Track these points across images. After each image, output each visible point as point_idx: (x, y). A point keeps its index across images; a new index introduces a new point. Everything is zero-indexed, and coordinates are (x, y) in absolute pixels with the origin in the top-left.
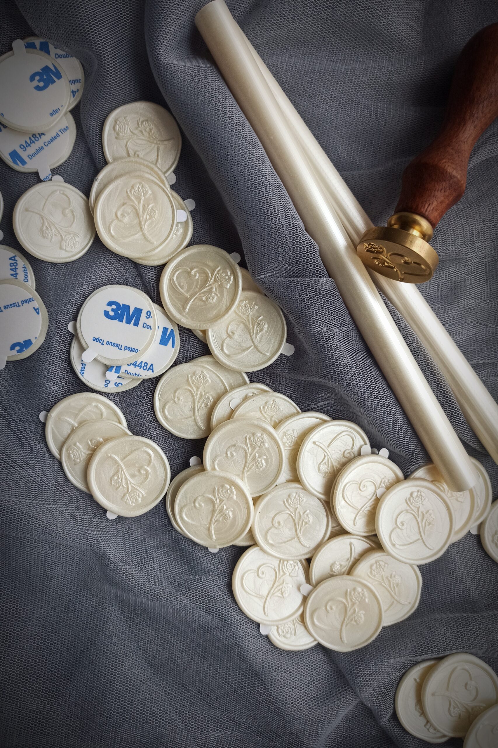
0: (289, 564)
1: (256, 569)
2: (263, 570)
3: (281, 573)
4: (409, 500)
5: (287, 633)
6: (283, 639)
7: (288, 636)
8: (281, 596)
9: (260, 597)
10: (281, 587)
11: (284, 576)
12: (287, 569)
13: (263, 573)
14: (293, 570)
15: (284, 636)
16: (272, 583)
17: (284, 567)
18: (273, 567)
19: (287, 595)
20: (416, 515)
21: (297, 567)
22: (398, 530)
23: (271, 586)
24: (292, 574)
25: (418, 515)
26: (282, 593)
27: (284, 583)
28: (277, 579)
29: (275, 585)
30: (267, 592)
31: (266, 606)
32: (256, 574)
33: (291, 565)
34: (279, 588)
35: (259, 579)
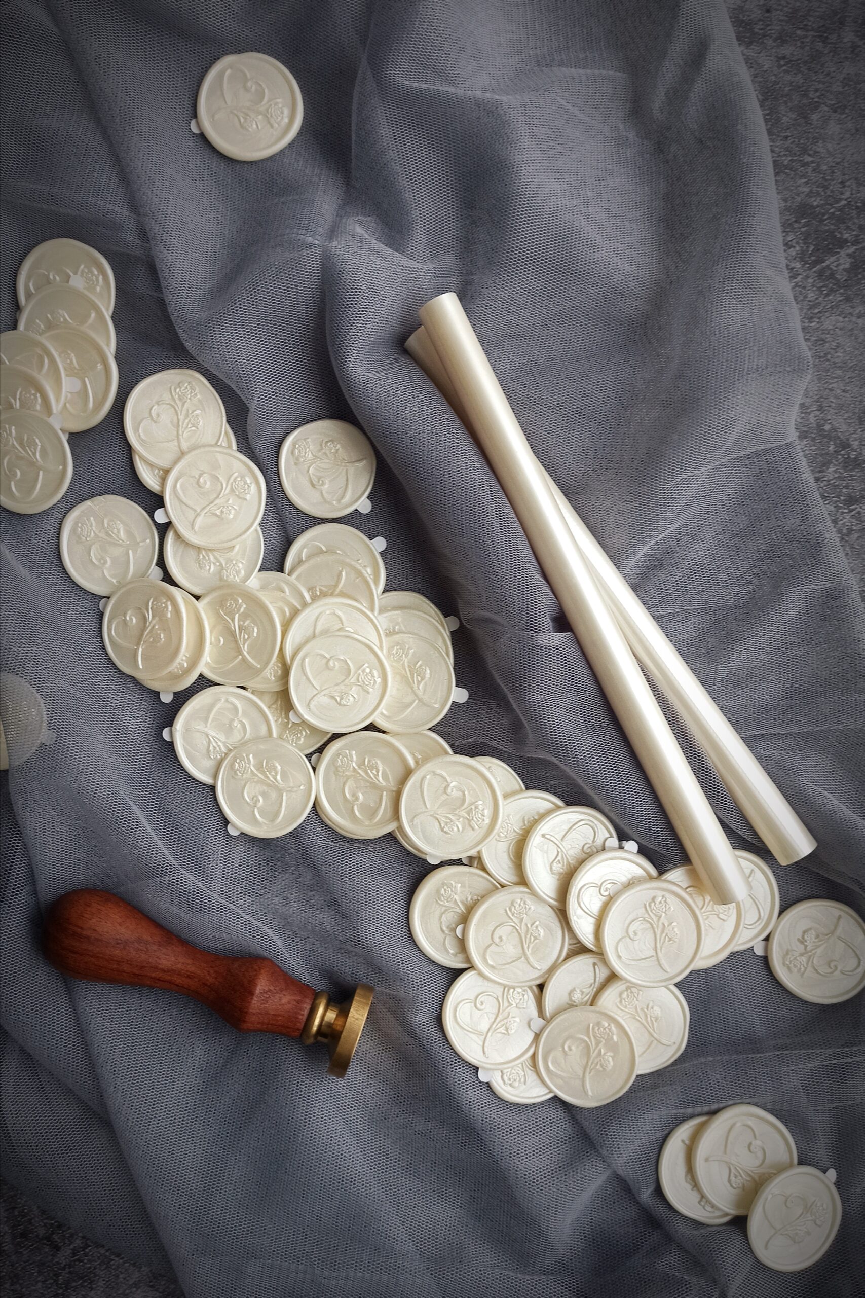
0: (516, 992)
1: (473, 998)
2: (482, 999)
3: (506, 1004)
4: (649, 906)
5: (515, 1080)
6: (509, 1088)
7: (516, 1084)
8: (505, 1032)
9: (479, 1034)
10: (505, 1021)
11: (509, 1008)
12: (514, 998)
13: (482, 1003)
14: (521, 999)
15: (511, 1085)
16: (494, 1016)
17: (509, 997)
18: (495, 996)
19: (513, 1031)
20: (655, 926)
21: (526, 997)
22: (629, 939)
23: (493, 1020)
24: (519, 1006)
25: (658, 927)
26: (507, 1030)
27: (510, 1017)
28: (501, 1011)
29: (498, 1019)
30: (488, 1027)
31: (486, 1045)
32: (473, 1004)
33: (519, 993)
34: (503, 1023)
35: (477, 1011)
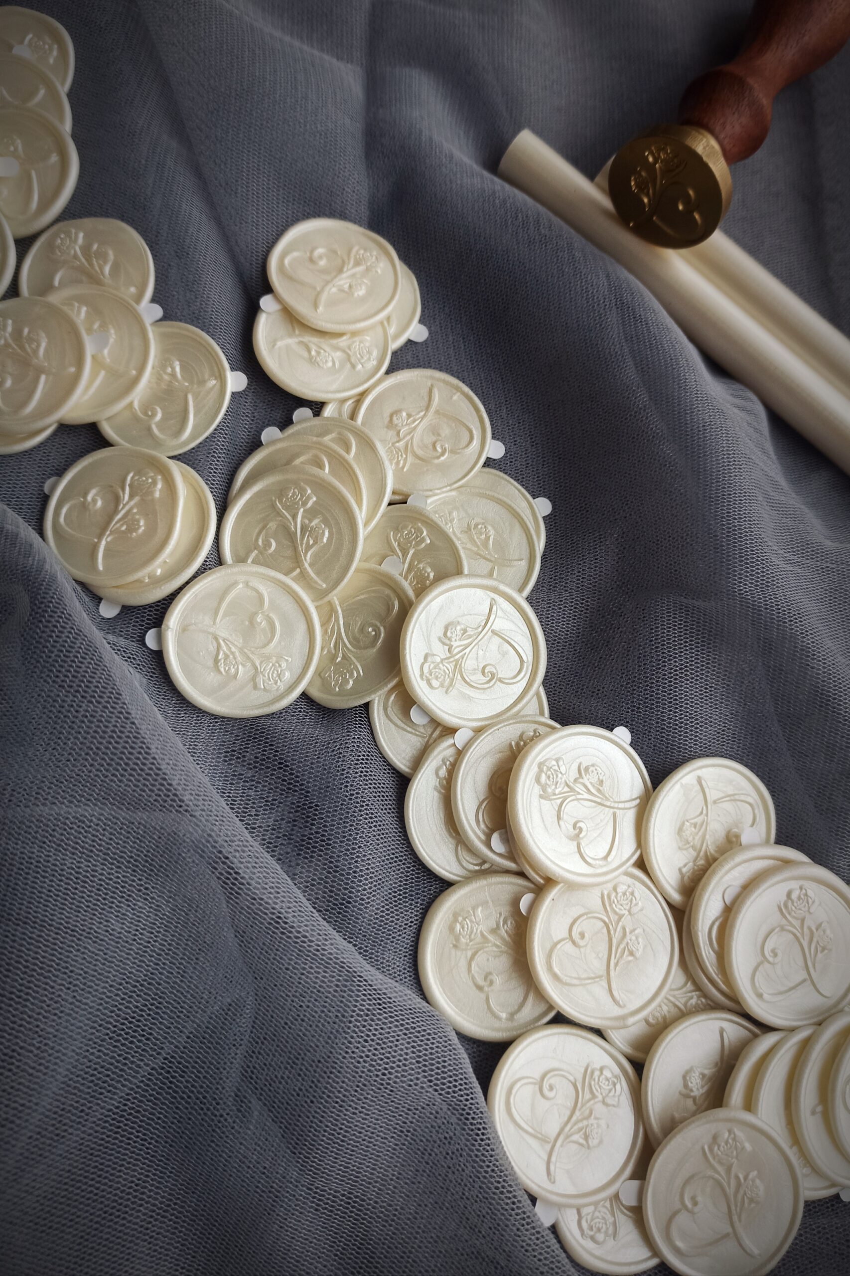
0: (603, 1077)
1: (537, 1076)
2: (552, 1081)
3: (588, 1096)
4: (786, 905)
5: (599, 1230)
6: (589, 1244)
7: (600, 1237)
8: (584, 1142)
9: (543, 1140)
10: (585, 1123)
11: (592, 1102)
12: (600, 1087)
13: (551, 1088)
14: (610, 1091)
15: (592, 1238)
16: (568, 1113)
17: (593, 1083)
18: (572, 1078)
19: (596, 1142)
20: (798, 935)
21: (618, 1087)
22: (767, 965)
23: (566, 1119)
24: (609, 1101)
25: (803, 934)
26: (586, 1137)
27: (593, 1117)
28: (579, 1105)
29: (574, 1118)
30: (557, 1130)
31: (553, 1159)
32: (537, 1086)
33: (607, 1079)
34: (580, 1125)
35: (542, 1100)
